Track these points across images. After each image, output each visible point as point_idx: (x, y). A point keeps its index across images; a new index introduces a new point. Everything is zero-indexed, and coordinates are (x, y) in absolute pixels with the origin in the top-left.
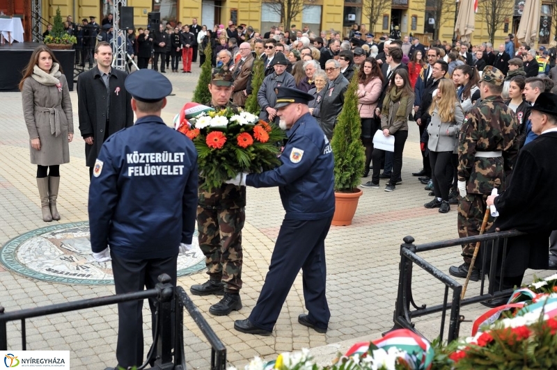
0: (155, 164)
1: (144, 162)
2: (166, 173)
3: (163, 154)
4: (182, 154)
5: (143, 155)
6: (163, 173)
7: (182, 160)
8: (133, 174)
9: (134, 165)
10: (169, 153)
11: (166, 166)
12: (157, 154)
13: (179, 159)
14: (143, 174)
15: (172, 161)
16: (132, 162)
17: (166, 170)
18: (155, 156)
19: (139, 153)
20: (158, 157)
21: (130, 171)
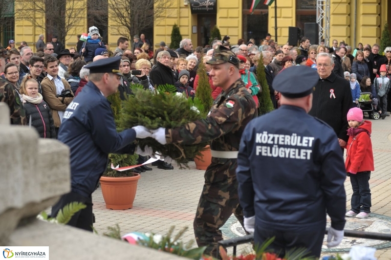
1: (272, 142)
3: (292, 137)
4: (312, 139)
5: (271, 136)
6: (292, 157)
7: (310, 145)
8: (260, 153)
9: (262, 144)
10: (297, 135)
13: (308, 143)
16: (260, 142)
17: (294, 153)
18: (284, 138)
19: (268, 134)
21: (258, 149)
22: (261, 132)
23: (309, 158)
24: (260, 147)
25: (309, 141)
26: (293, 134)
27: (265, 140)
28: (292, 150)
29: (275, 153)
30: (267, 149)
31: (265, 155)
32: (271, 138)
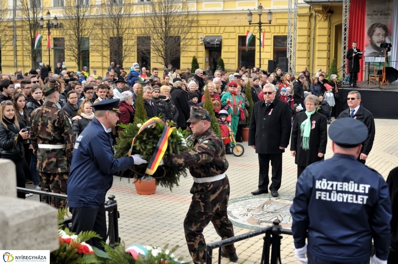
2: (351, 202)
3: (350, 184)
5: (330, 183)
7: (367, 191)
8: (320, 197)
9: (321, 190)
12: (345, 183)
13: (365, 190)
16: (320, 188)
17: (351, 198)
22: (321, 179)
24: (320, 192)
25: (365, 188)
26: (351, 182)
27: (324, 186)
28: (350, 195)
29: (334, 198)
30: (326, 195)
31: (324, 199)
32: (330, 185)
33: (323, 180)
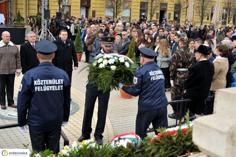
0: (49, 85)
1: (43, 84)
2: (54, 90)
3: (53, 80)
4: (62, 80)
5: (42, 81)
6: (53, 90)
8: (37, 90)
9: (38, 86)
10: (55, 79)
11: (54, 86)
13: (61, 82)
14: (43, 90)
15: (57, 83)
16: (37, 84)
17: (54, 88)
18: (49, 81)
19: (40, 80)
20: (50, 82)
23: (62, 89)
24: (37, 87)
27: (39, 83)
33: (38, 80)
